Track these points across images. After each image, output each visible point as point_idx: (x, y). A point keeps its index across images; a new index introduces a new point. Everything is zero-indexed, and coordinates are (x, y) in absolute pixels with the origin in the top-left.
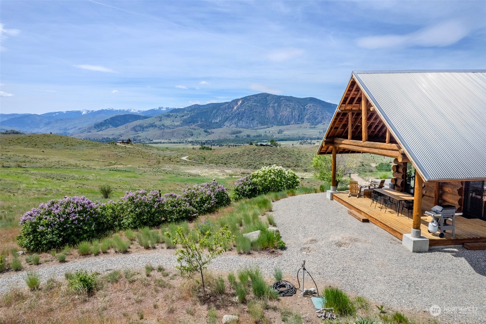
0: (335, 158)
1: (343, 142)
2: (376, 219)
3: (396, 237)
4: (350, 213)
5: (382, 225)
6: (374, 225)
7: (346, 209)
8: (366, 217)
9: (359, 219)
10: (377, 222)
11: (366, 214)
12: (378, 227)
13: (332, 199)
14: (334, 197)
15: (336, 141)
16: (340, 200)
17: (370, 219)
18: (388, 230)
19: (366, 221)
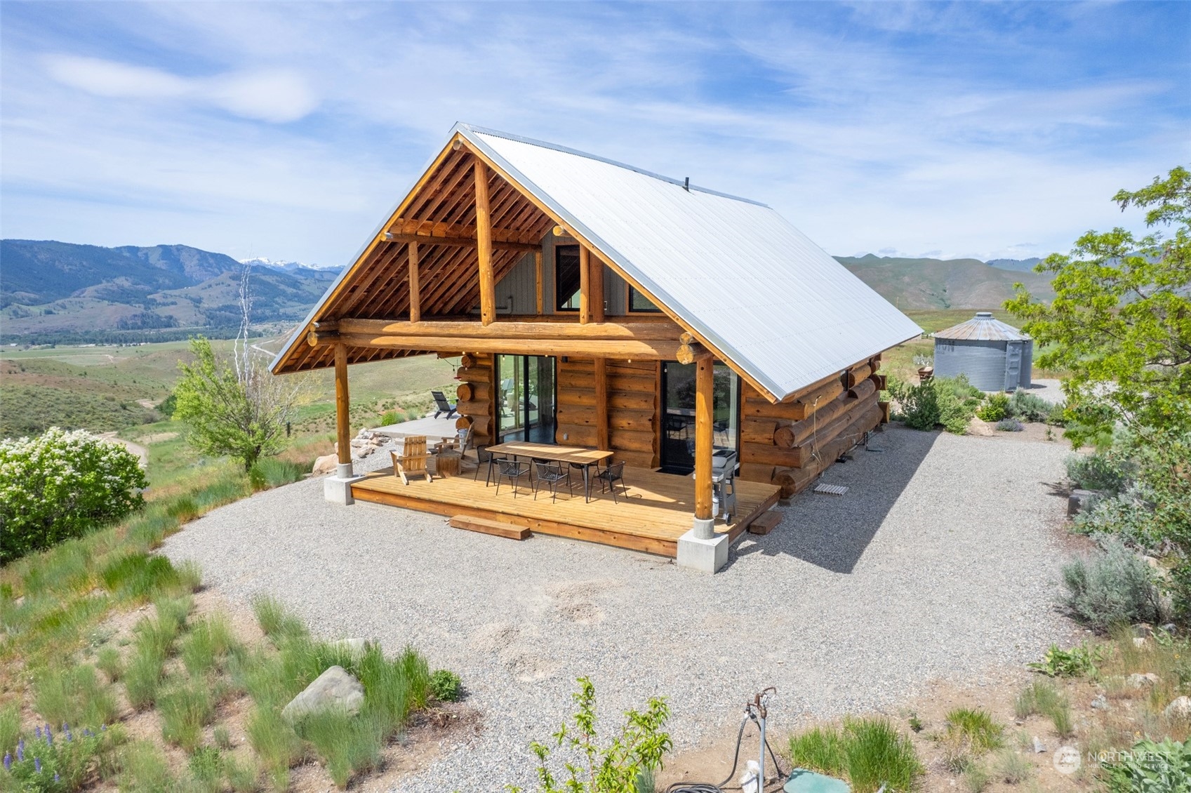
0: (343, 378)
1: (386, 329)
2: (559, 523)
3: (647, 552)
4: (466, 526)
5: (588, 531)
6: (555, 539)
7: (432, 523)
8: (522, 525)
9: (507, 535)
10: (560, 529)
11: (518, 515)
12: (573, 542)
13: (351, 500)
14: (356, 494)
15: (343, 330)
16: (392, 499)
17: (534, 527)
18: (613, 542)
19: (526, 535)
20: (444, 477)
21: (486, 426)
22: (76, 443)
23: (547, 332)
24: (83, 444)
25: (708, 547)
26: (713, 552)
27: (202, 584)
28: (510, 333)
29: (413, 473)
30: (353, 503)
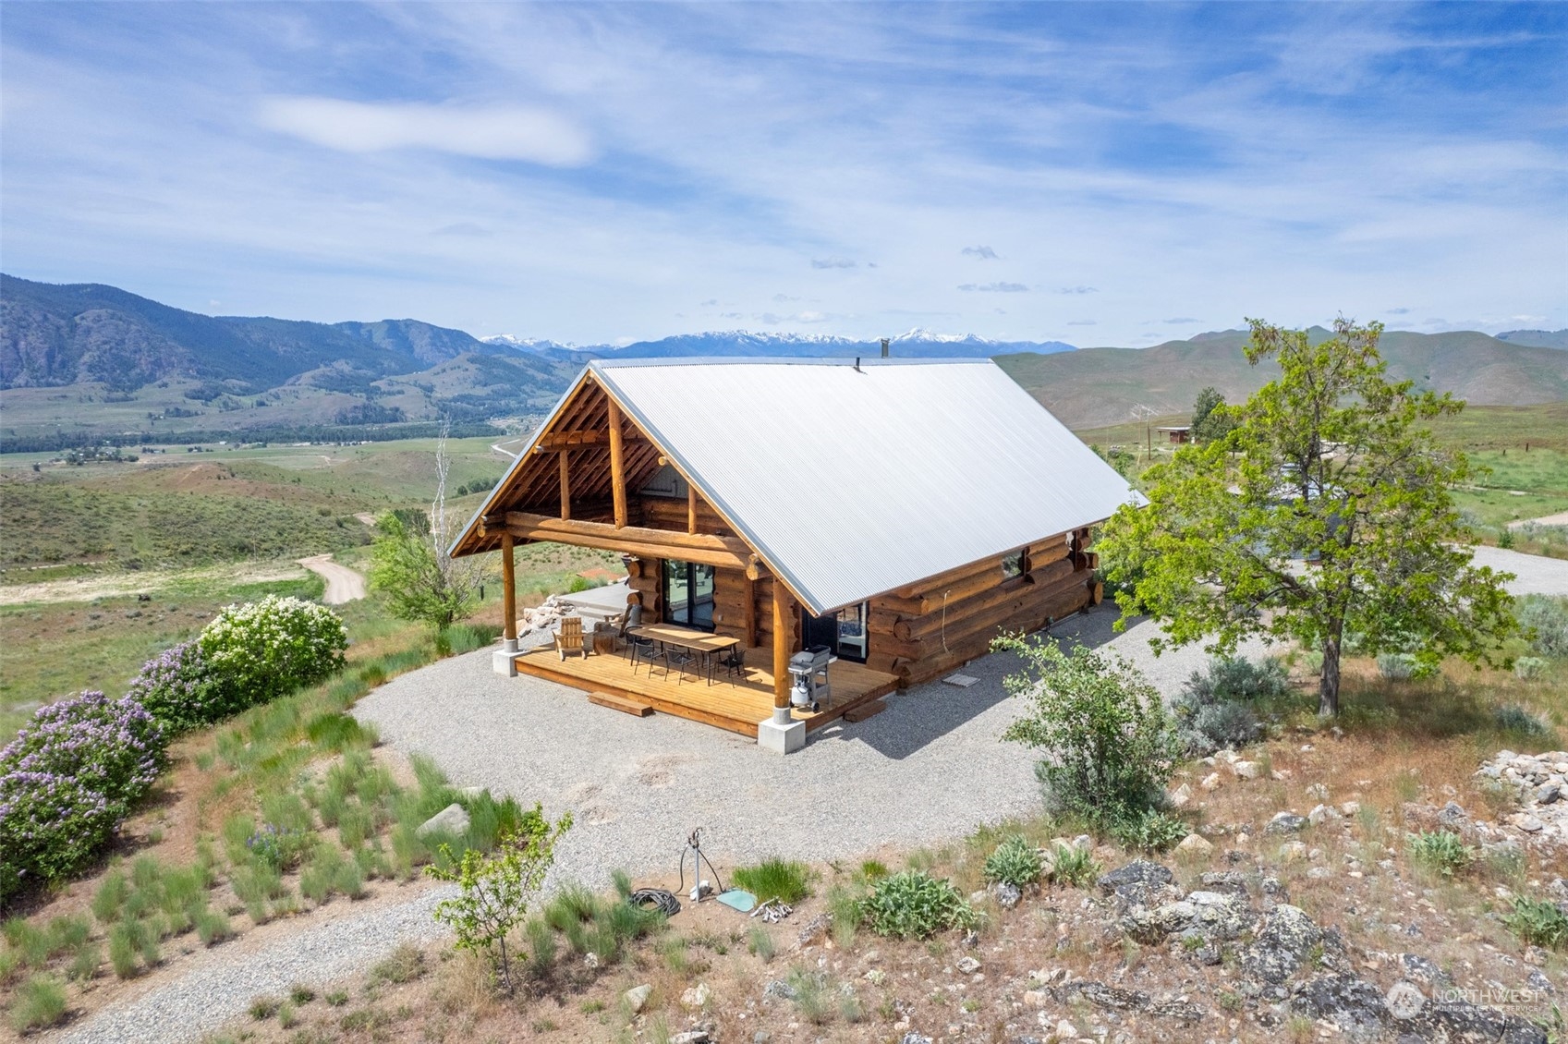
0: (509, 563)
1: (541, 524)
2: (674, 704)
3: (738, 732)
4: (601, 702)
5: (696, 712)
6: (671, 717)
7: (576, 696)
8: (644, 703)
9: (631, 711)
10: (676, 708)
11: (643, 695)
12: (684, 720)
13: (514, 673)
14: (519, 667)
15: (509, 522)
16: (547, 674)
17: (655, 706)
18: (714, 722)
19: (648, 712)
20: (598, 654)
21: (653, 603)
22: (286, 610)
23: (664, 540)
24: (292, 610)
25: (780, 732)
26: (784, 735)
27: (380, 740)
28: (637, 538)
29: (570, 650)
30: (516, 675)
